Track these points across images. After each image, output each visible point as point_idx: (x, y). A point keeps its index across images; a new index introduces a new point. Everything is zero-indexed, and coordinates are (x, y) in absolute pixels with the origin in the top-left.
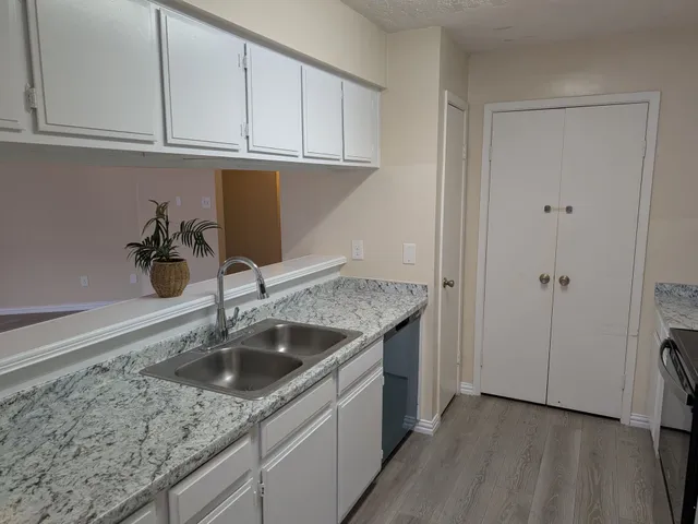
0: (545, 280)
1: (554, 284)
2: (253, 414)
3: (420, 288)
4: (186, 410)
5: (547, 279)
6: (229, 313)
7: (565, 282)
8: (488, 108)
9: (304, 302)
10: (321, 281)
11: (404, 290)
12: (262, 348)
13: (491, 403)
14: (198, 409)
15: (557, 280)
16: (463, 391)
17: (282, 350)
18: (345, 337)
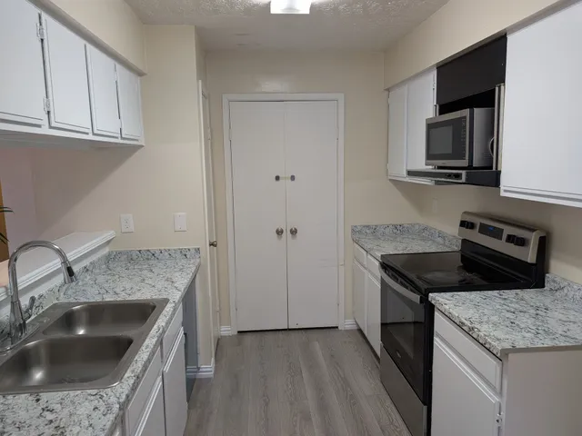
0: (279, 232)
1: (287, 234)
2: (122, 400)
3: (193, 251)
4: (35, 422)
5: (282, 232)
6: (24, 301)
7: (294, 232)
8: (225, 98)
9: (83, 280)
10: (94, 258)
11: (178, 255)
12: (60, 335)
13: (248, 338)
14: (50, 416)
15: (289, 232)
16: (223, 333)
17: (81, 332)
18: (154, 307)
